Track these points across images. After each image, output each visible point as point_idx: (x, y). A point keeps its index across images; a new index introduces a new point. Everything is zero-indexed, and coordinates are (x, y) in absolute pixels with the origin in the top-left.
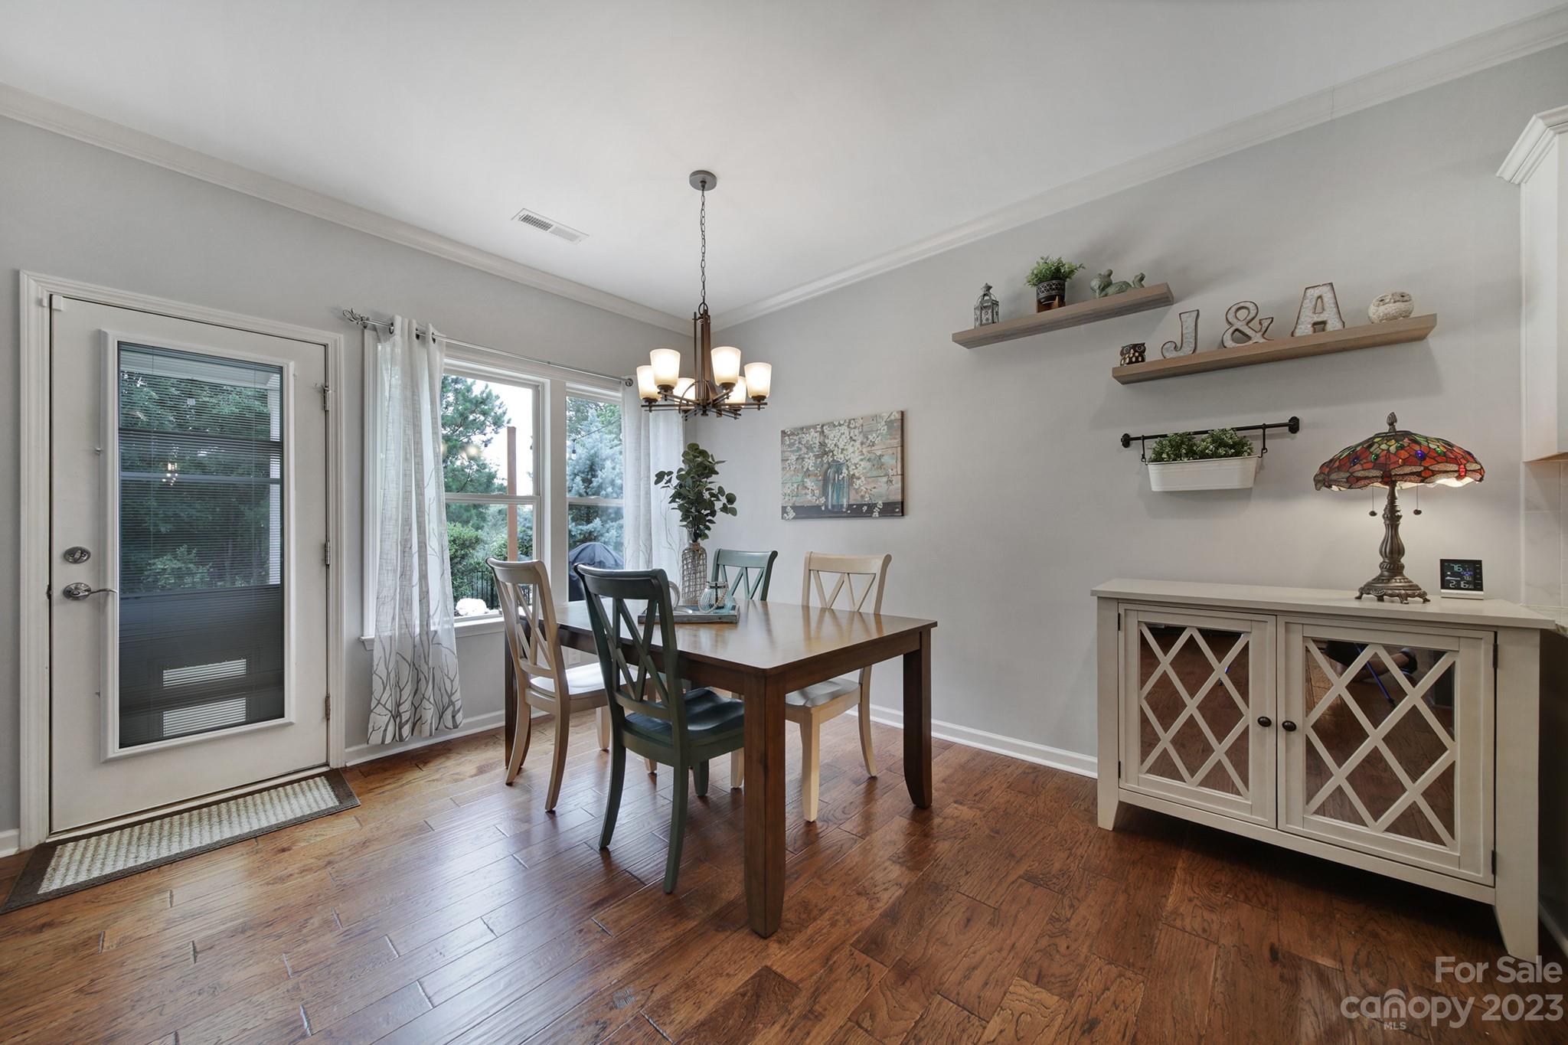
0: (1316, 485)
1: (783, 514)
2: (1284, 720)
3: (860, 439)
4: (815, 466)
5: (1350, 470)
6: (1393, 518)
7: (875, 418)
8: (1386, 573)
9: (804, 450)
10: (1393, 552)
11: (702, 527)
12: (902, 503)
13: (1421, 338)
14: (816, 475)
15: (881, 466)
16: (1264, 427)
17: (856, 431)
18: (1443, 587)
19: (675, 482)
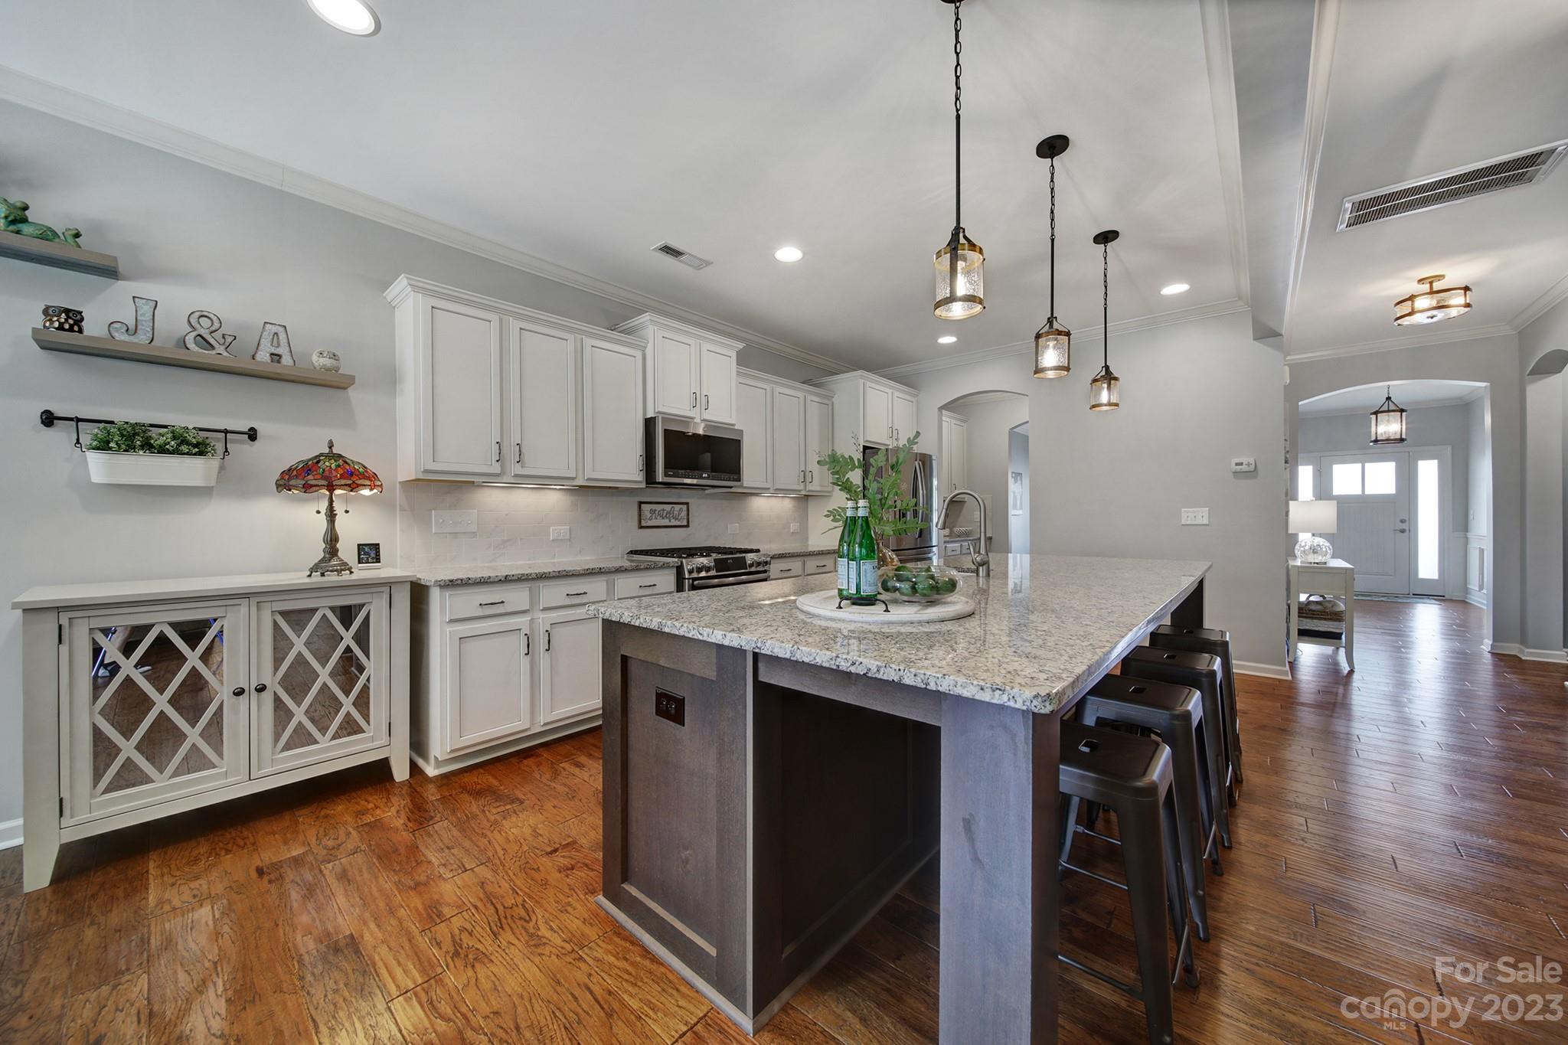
0: (277, 488)
2: (256, 685)
5: (305, 479)
6: (331, 515)
8: (327, 556)
10: (332, 540)
13: (345, 388)
16: (226, 432)
18: (359, 563)
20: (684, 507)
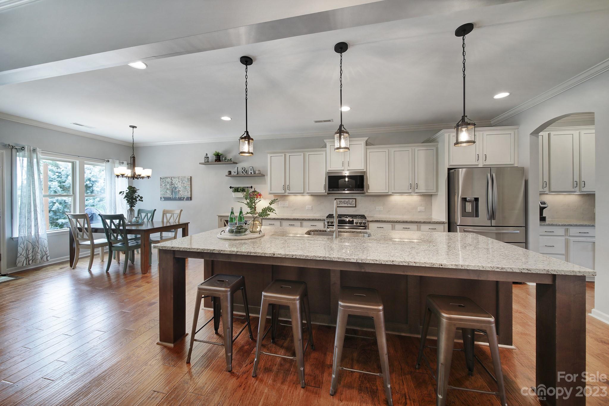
1: (161, 199)
3: (181, 182)
4: (170, 187)
7: (185, 177)
9: (167, 183)
11: (133, 204)
12: (191, 198)
14: (170, 190)
15: (186, 189)
16: (248, 187)
17: (180, 180)
19: (125, 194)
20: (354, 200)
